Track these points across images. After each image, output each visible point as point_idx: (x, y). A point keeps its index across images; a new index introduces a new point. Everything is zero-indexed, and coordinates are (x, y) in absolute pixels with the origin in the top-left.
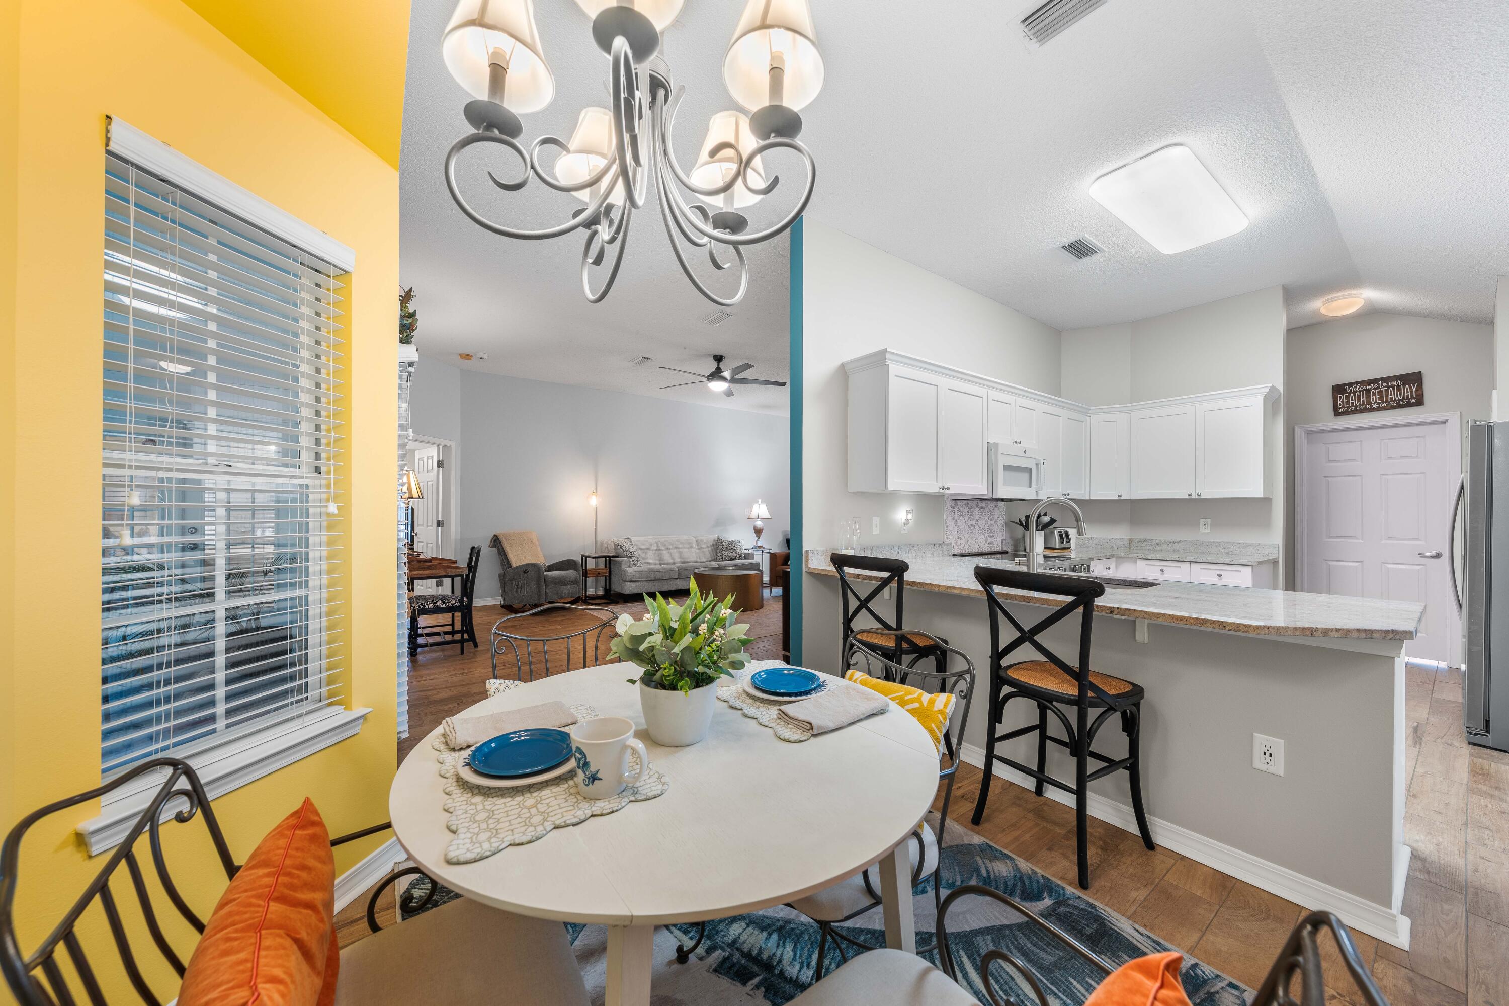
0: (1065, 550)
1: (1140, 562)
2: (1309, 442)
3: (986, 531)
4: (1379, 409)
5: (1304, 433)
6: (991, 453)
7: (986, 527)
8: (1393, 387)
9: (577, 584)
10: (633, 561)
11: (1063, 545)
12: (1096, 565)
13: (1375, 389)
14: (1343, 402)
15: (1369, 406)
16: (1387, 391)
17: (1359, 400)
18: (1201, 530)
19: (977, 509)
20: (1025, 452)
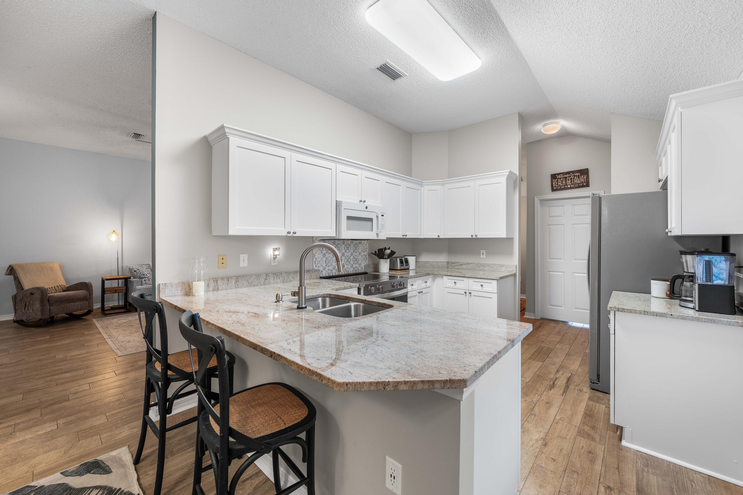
0: (404, 271)
1: (445, 278)
2: (542, 205)
3: (352, 260)
4: (571, 188)
5: (538, 200)
6: (338, 207)
7: (352, 257)
8: (576, 176)
9: (87, 300)
10: (145, 281)
11: (402, 268)
12: (416, 281)
13: (569, 177)
14: (555, 183)
15: (566, 187)
16: (574, 178)
17: (562, 183)
18: (481, 257)
19: (343, 246)
20: (366, 208)
